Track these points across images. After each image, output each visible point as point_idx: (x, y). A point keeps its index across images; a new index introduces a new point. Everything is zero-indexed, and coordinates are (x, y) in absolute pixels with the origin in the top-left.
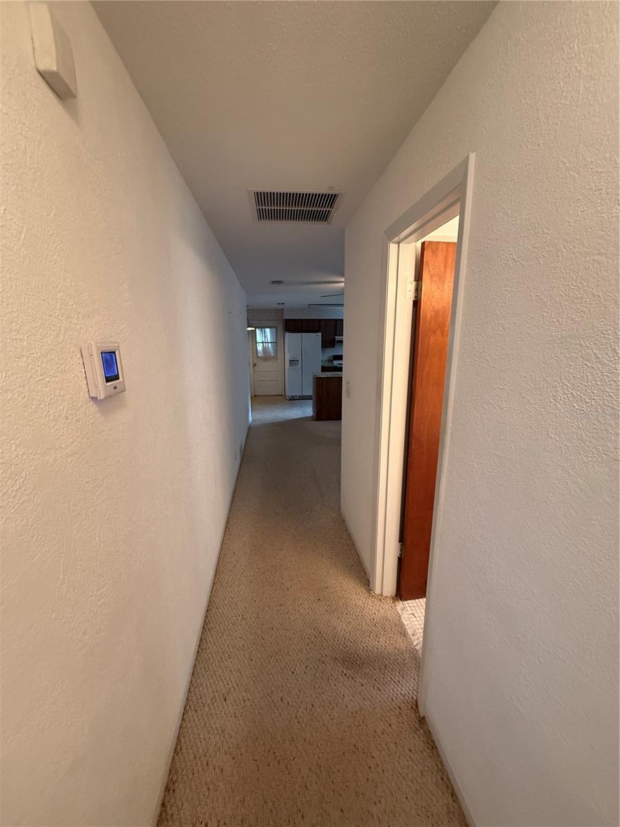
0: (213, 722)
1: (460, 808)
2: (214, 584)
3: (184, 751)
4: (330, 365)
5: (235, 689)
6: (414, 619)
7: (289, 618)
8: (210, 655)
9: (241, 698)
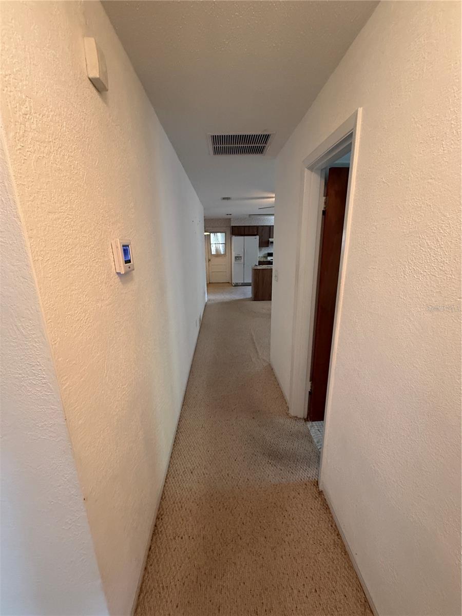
0: (184, 485)
1: (342, 542)
2: (183, 405)
3: (167, 498)
4: (265, 260)
5: (198, 467)
6: (319, 433)
7: (233, 428)
8: (181, 447)
9: (202, 472)
